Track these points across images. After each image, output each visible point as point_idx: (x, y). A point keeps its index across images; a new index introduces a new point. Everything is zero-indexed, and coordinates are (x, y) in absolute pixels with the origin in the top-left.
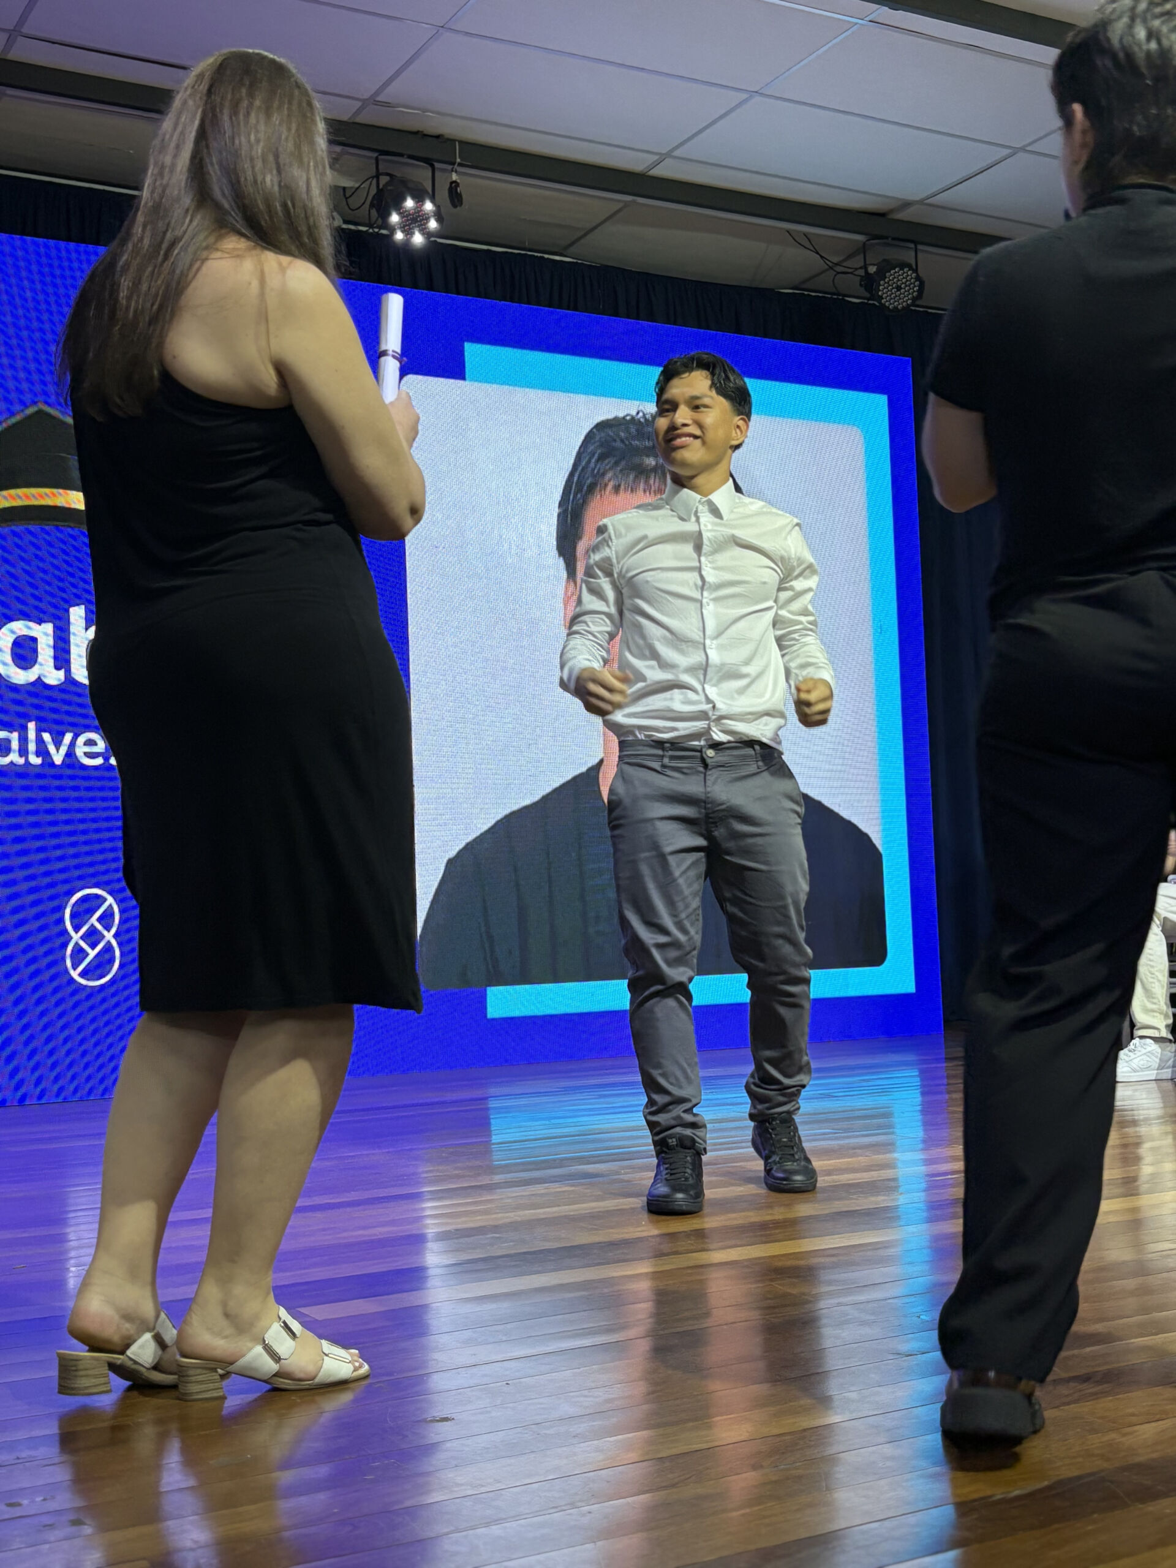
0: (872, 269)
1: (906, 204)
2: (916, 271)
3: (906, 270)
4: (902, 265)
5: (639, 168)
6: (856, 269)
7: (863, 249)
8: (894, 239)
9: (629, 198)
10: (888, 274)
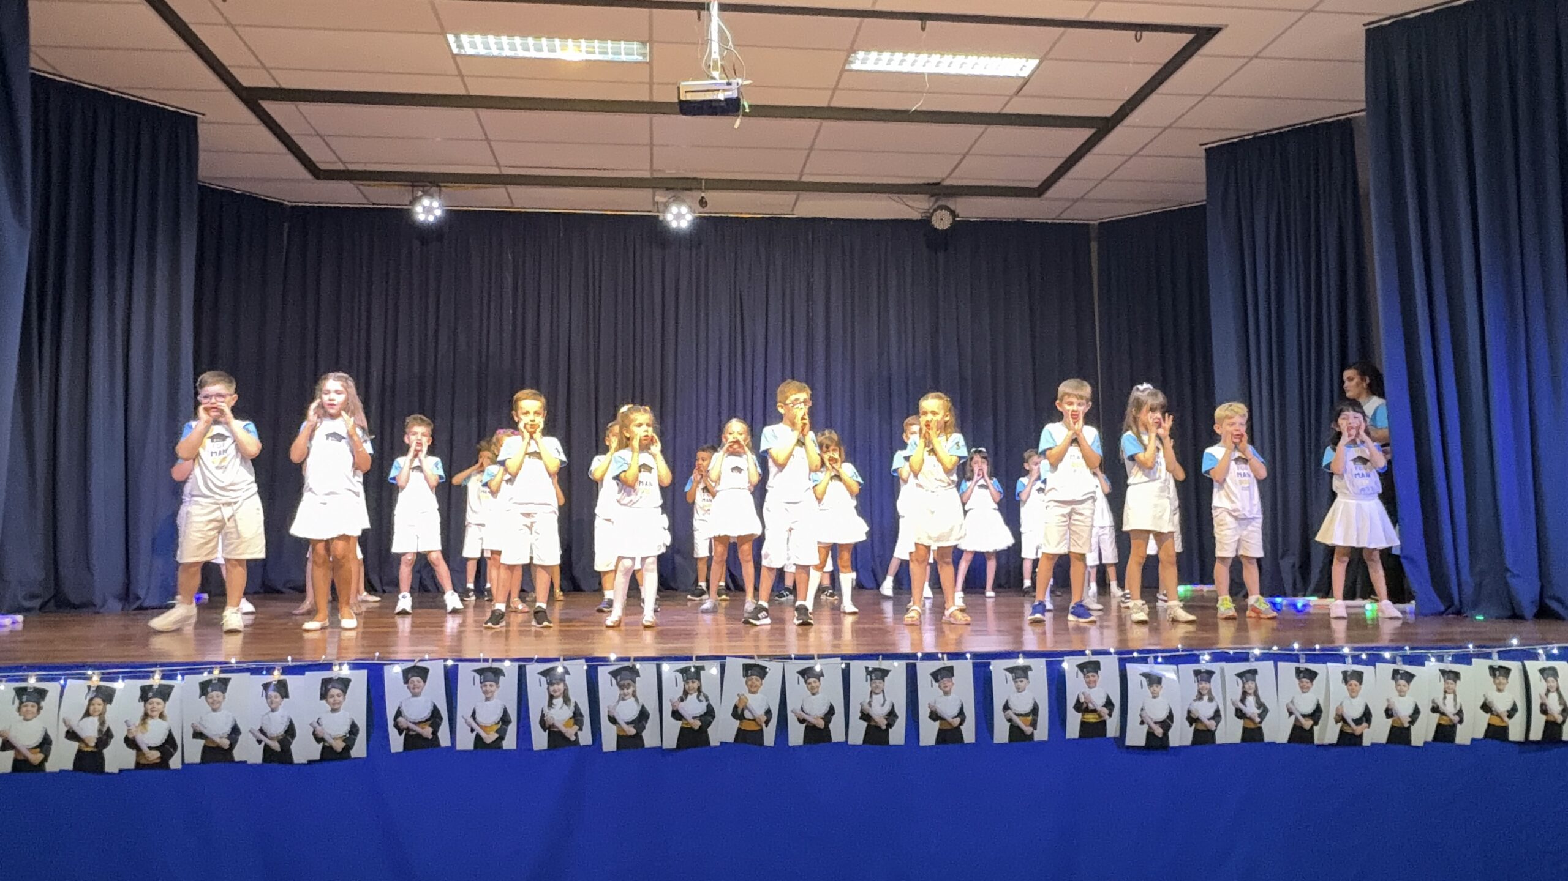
0: (931, 211)
2: (951, 211)
3: (947, 210)
5: (795, 179)
7: (931, 201)
8: (943, 194)
9: (796, 192)
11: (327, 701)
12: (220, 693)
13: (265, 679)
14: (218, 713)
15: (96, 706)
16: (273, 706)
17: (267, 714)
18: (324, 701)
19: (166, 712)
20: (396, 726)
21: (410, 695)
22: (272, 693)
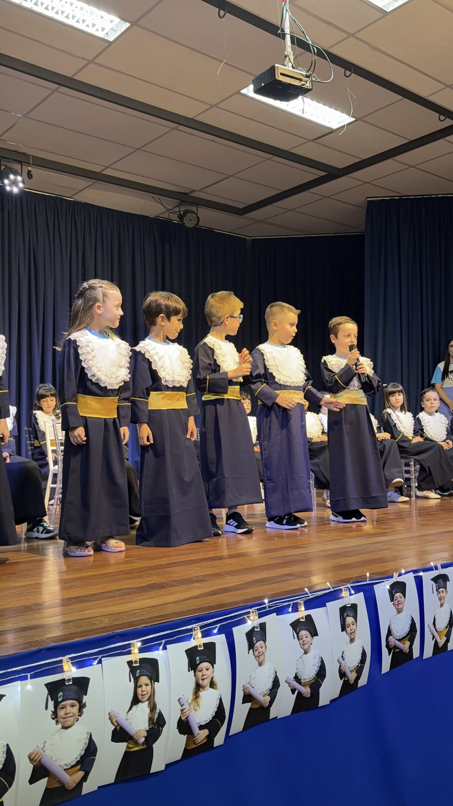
0: (182, 213)
1: (194, 191)
2: (196, 215)
3: (193, 214)
4: (193, 212)
5: (98, 171)
6: (177, 212)
7: (179, 205)
8: (190, 202)
9: (95, 181)
10: (187, 215)
11: (346, 631)
12: (261, 642)
13: (292, 617)
14: (263, 667)
15: (144, 688)
16: (306, 647)
17: (301, 657)
18: (344, 632)
19: (215, 679)
20: (387, 646)
21: (396, 612)
22: (304, 633)
